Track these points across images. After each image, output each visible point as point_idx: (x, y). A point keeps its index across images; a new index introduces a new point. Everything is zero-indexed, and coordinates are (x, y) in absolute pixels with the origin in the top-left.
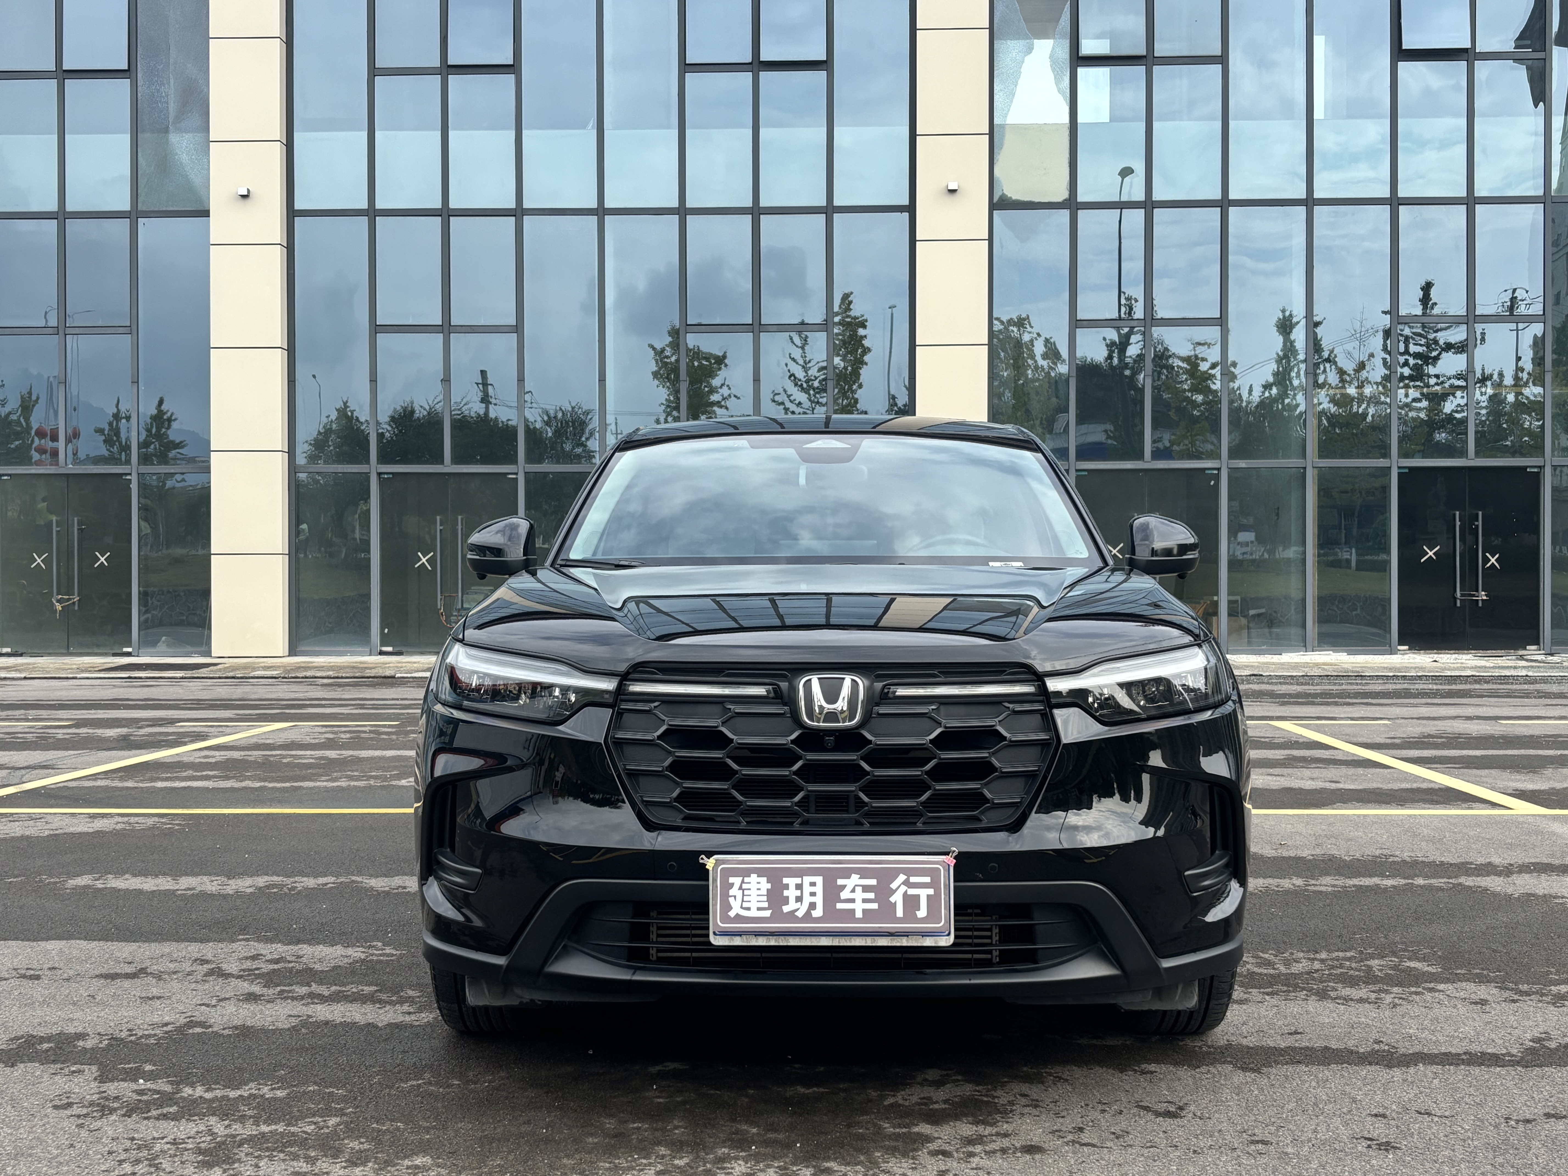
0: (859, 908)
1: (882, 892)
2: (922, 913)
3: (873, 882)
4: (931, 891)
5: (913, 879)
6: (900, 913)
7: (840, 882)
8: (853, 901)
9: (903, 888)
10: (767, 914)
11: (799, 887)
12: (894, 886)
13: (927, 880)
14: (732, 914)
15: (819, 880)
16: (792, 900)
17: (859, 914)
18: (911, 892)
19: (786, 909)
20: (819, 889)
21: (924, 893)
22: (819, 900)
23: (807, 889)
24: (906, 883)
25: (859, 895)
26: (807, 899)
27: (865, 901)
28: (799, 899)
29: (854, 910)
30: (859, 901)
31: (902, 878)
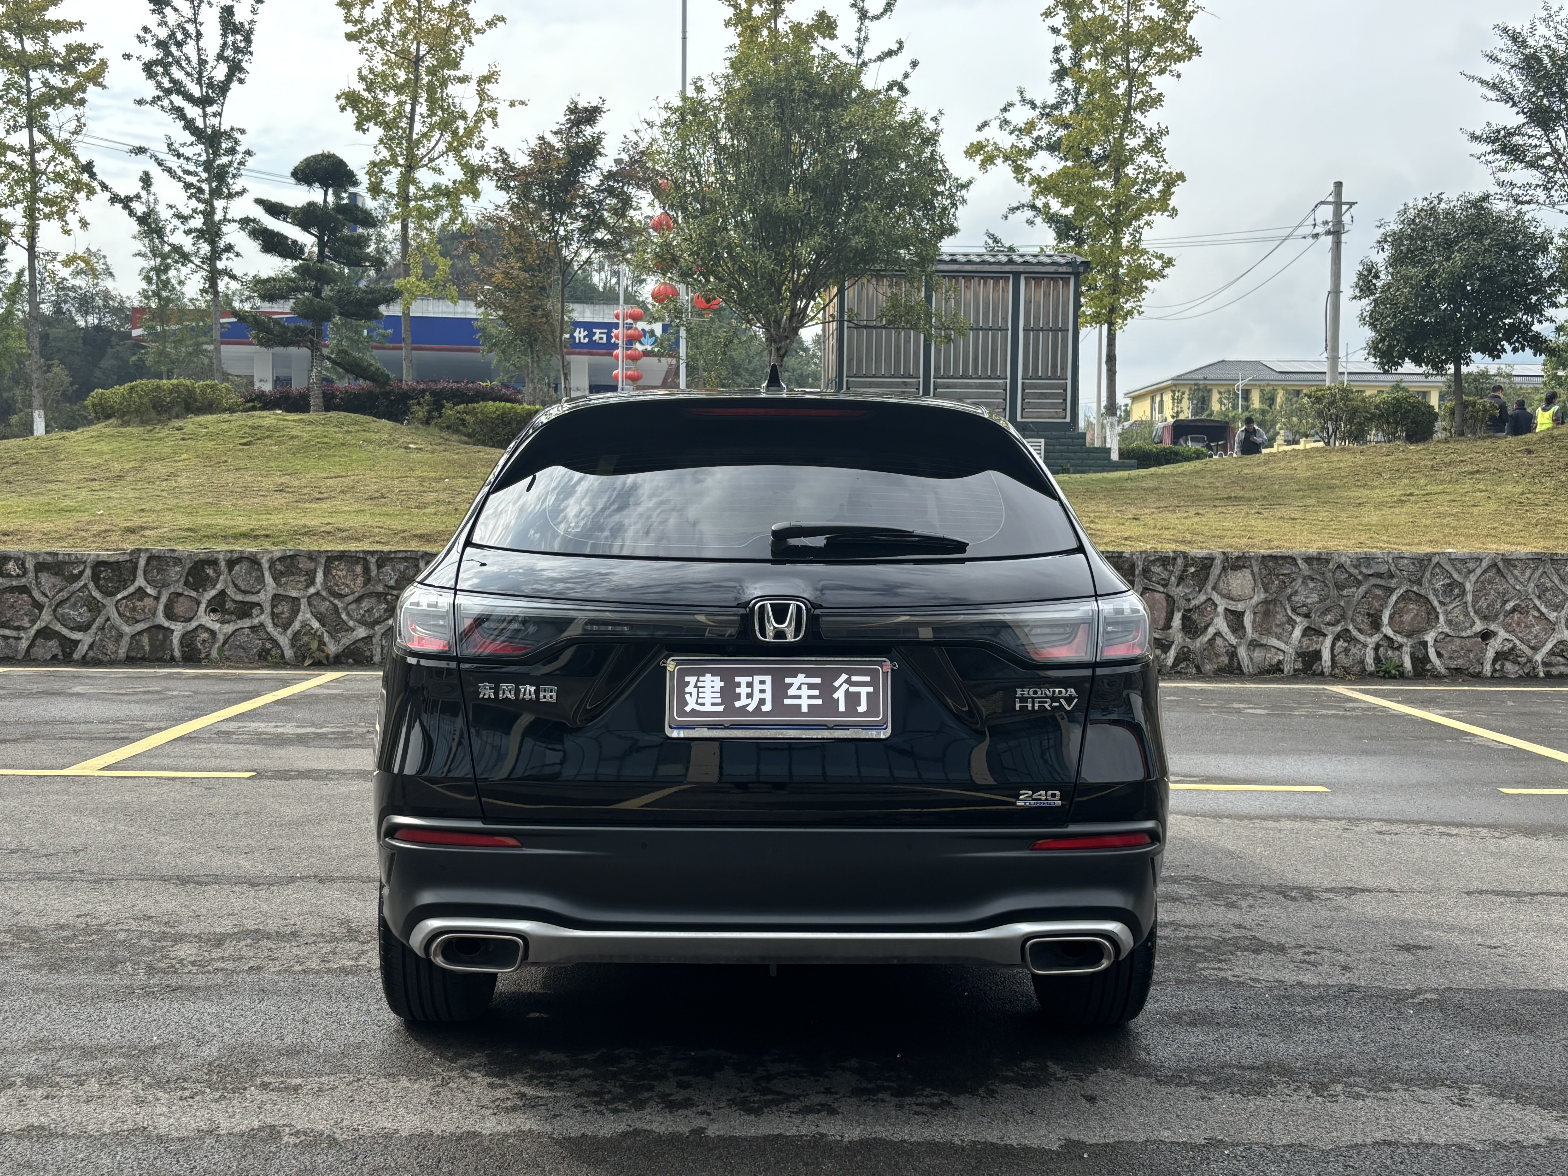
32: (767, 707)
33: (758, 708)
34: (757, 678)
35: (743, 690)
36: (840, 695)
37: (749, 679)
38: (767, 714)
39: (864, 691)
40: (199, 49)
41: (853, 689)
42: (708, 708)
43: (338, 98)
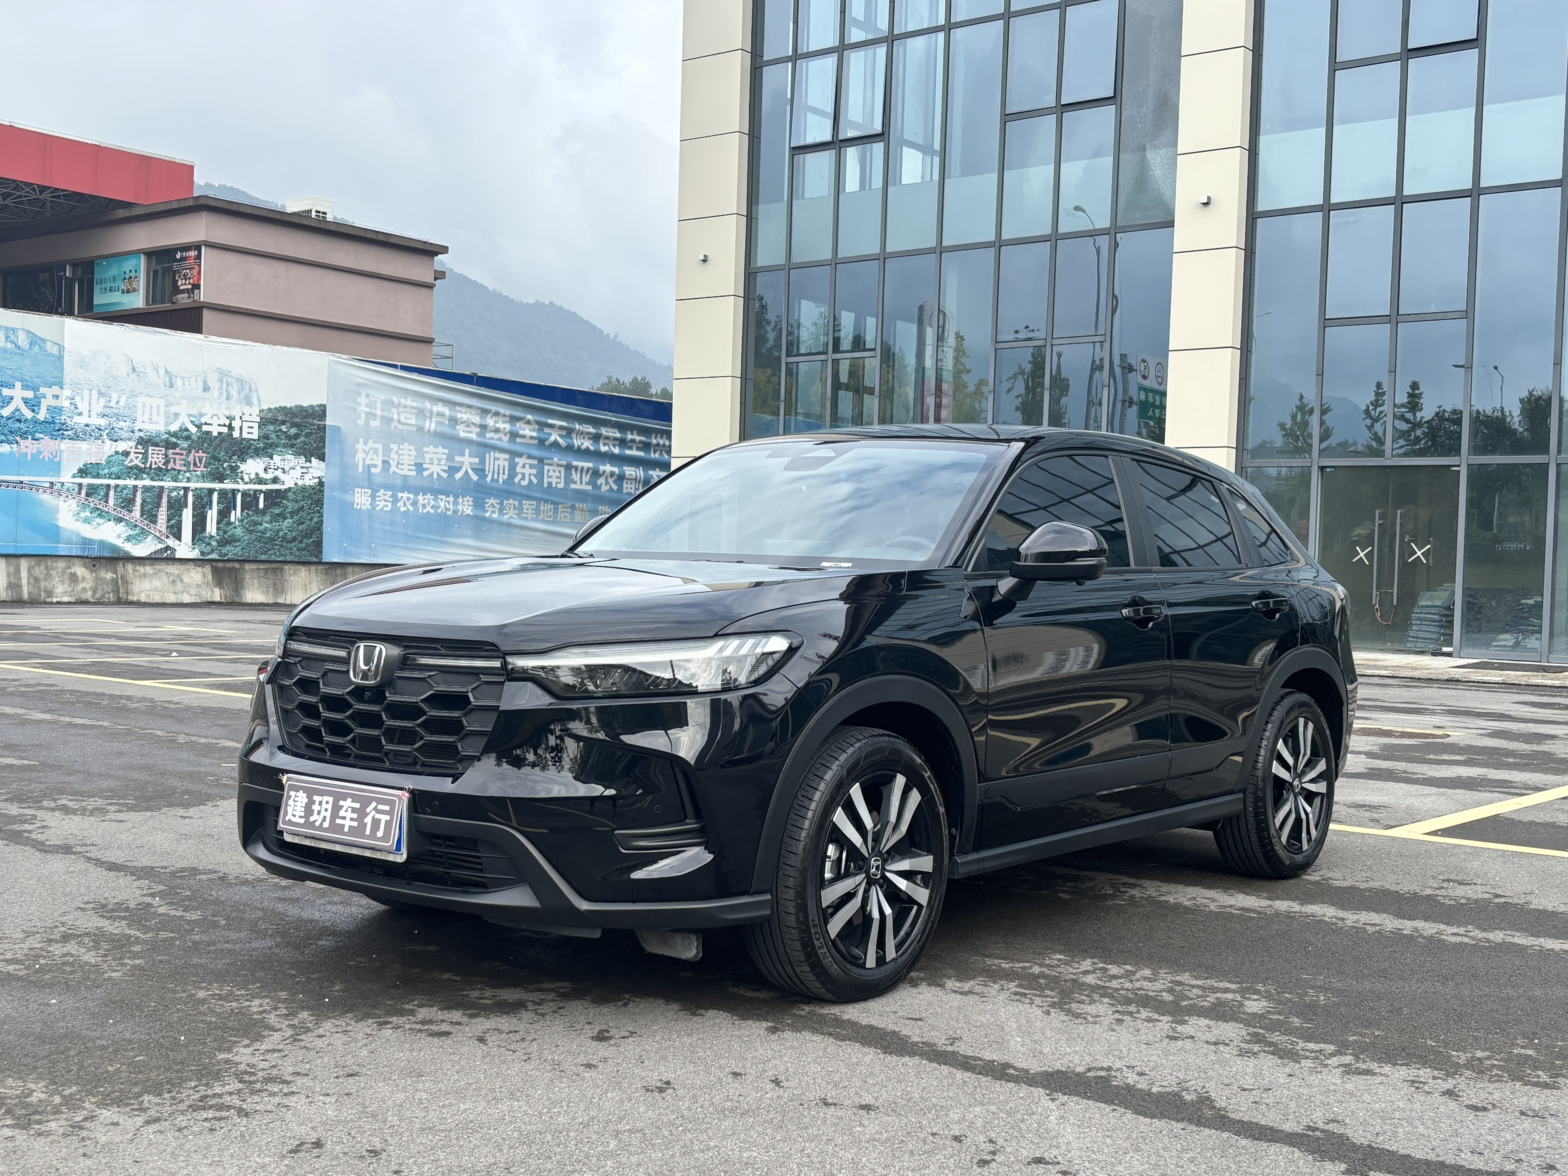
0: (347, 823)
1: (361, 814)
2: (380, 834)
3: (357, 805)
4: (388, 817)
5: (380, 807)
6: (368, 832)
7: (341, 803)
8: (344, 818)
9: (373, 812)
10: (302, 821)
11: (320, 803)
12: (368, 810)
13: (387, 808)
14: (287, 818)
15: (331, 799)
16: (316, 812)
17: (346, 829)
18: (378, 816)
19: (312, 819)
20: (329, 807)
21: (384, 818)
22: (328, 814)
23: (324, 806)
24: (375, 809)
25: (350, 815)
26: (323, 813)
27: (352, 819)
28: (319, 813)
29: (344, 825)
30: (348, 819)
31: (374, 804)
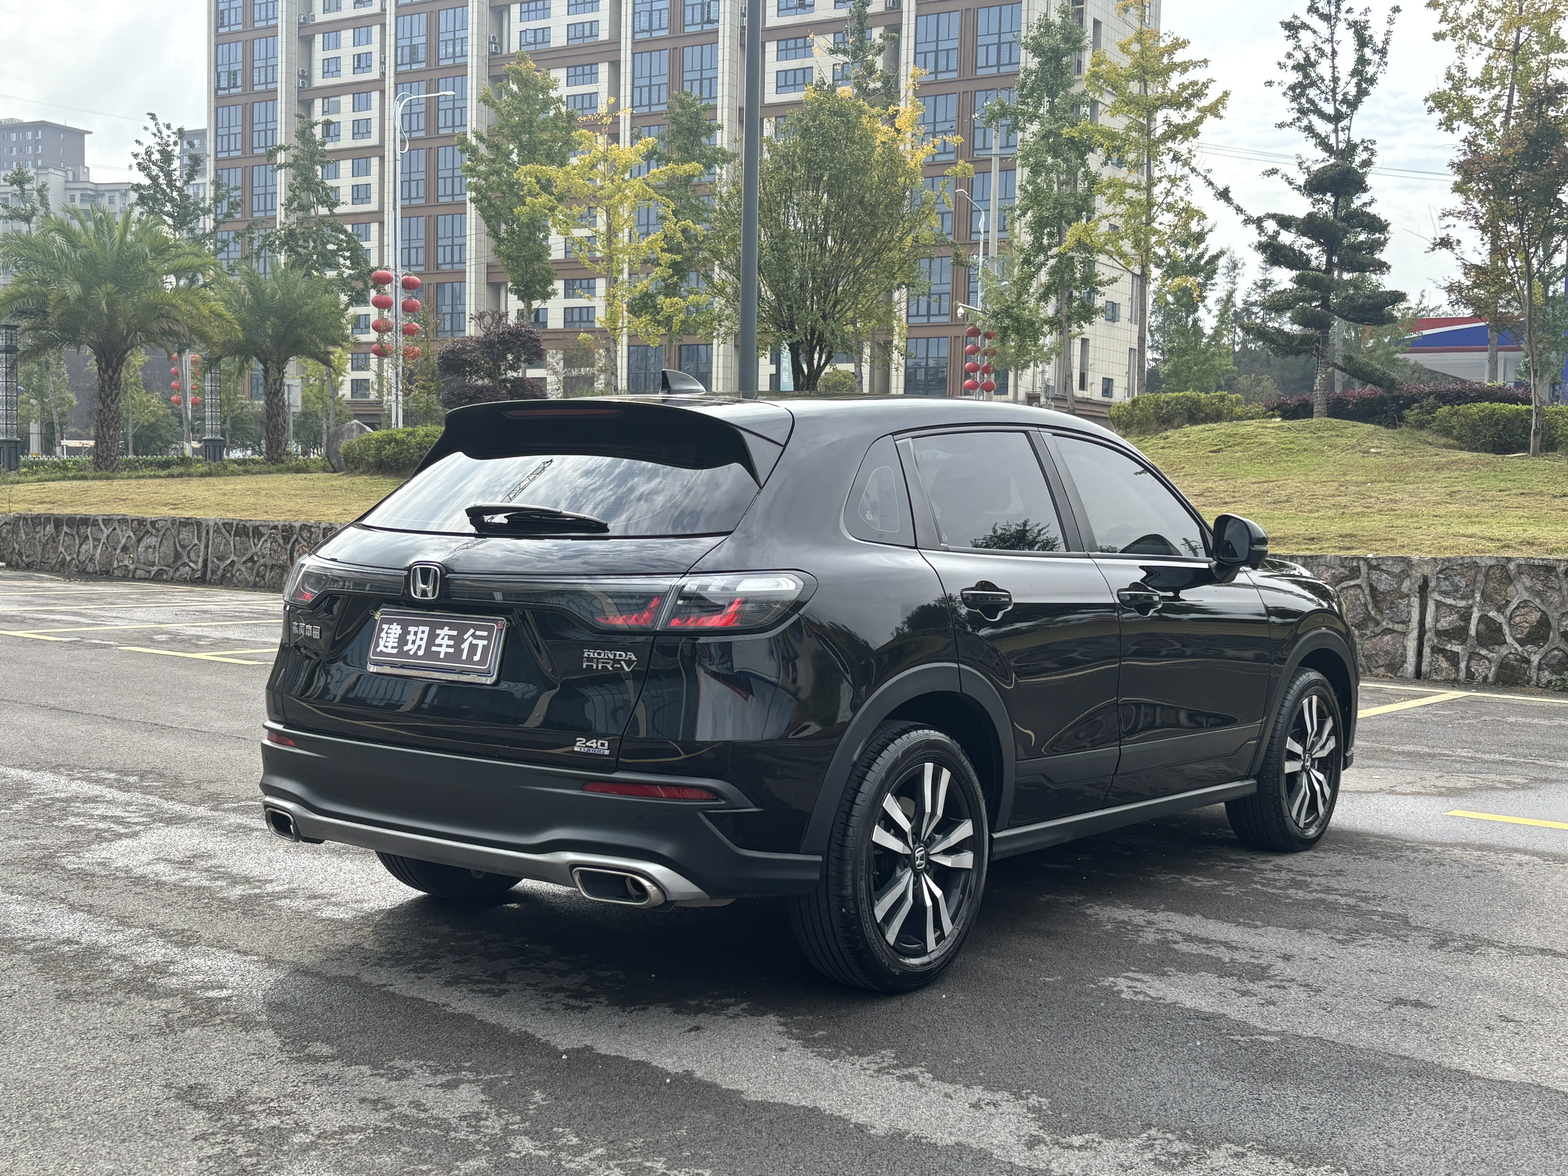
32: (421, 653)
33: (416, 652)
34: (421, 628)
35: (410, 638)
36: (465, 646)
37: (416, 629)
38: (420, 658)
39: (481, 643)
40: (1334, 68)
41: (475, 642)
42: (389, 650)
43: (1426, 100)
